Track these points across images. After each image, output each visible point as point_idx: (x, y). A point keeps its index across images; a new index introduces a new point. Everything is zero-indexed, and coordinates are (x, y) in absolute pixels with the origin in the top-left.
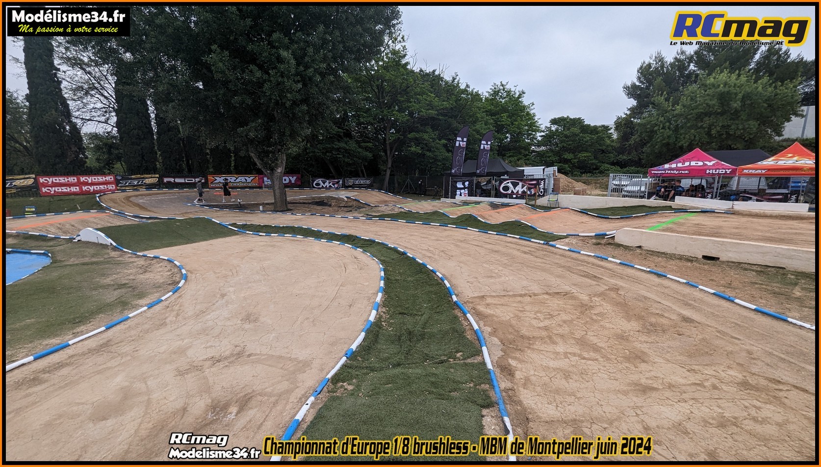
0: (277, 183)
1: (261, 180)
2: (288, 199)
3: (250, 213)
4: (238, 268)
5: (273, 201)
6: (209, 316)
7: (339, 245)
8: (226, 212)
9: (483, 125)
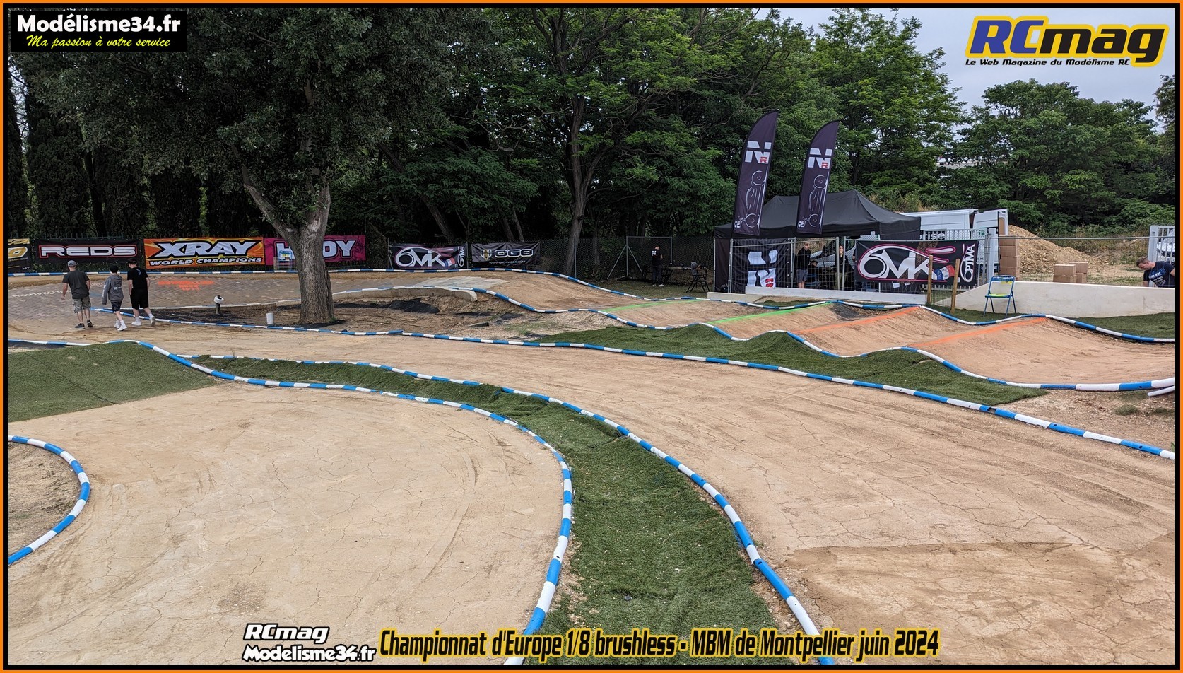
0: (308, 257)
1: (270, 250)
2: (337, 295)
3: (242, 330)
4: (213, 470)
5: (298, 301)
6: (142, 594)
7: (460, 410)
8: (185, 328)
9: (813, 108)
